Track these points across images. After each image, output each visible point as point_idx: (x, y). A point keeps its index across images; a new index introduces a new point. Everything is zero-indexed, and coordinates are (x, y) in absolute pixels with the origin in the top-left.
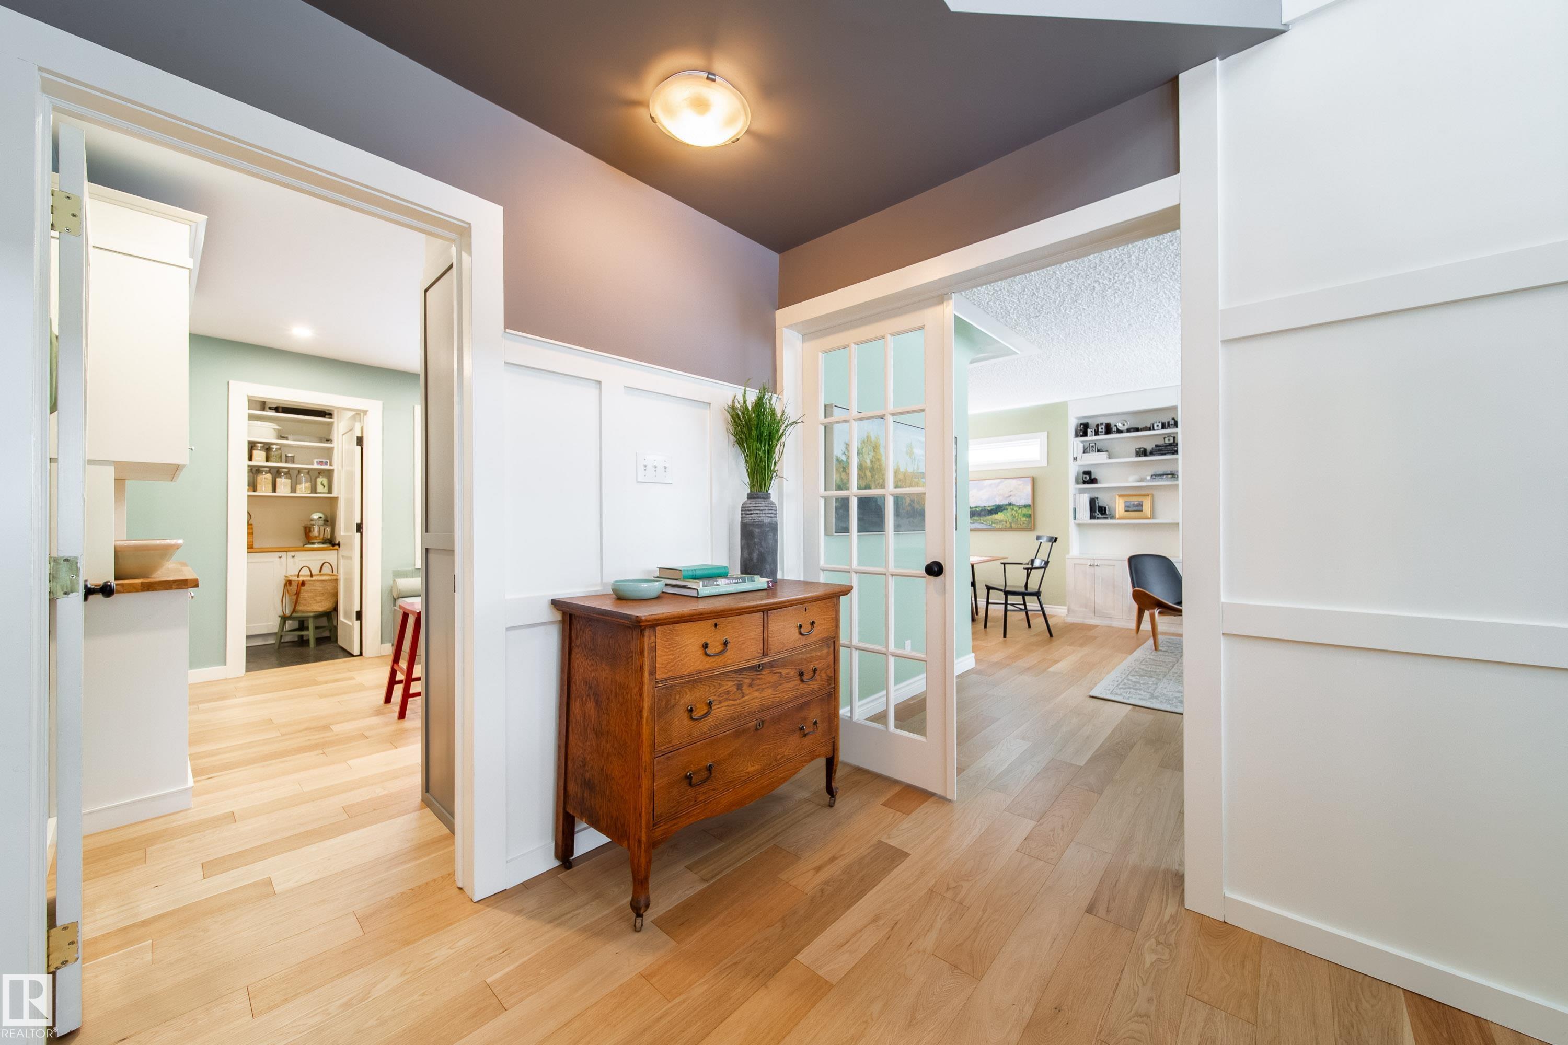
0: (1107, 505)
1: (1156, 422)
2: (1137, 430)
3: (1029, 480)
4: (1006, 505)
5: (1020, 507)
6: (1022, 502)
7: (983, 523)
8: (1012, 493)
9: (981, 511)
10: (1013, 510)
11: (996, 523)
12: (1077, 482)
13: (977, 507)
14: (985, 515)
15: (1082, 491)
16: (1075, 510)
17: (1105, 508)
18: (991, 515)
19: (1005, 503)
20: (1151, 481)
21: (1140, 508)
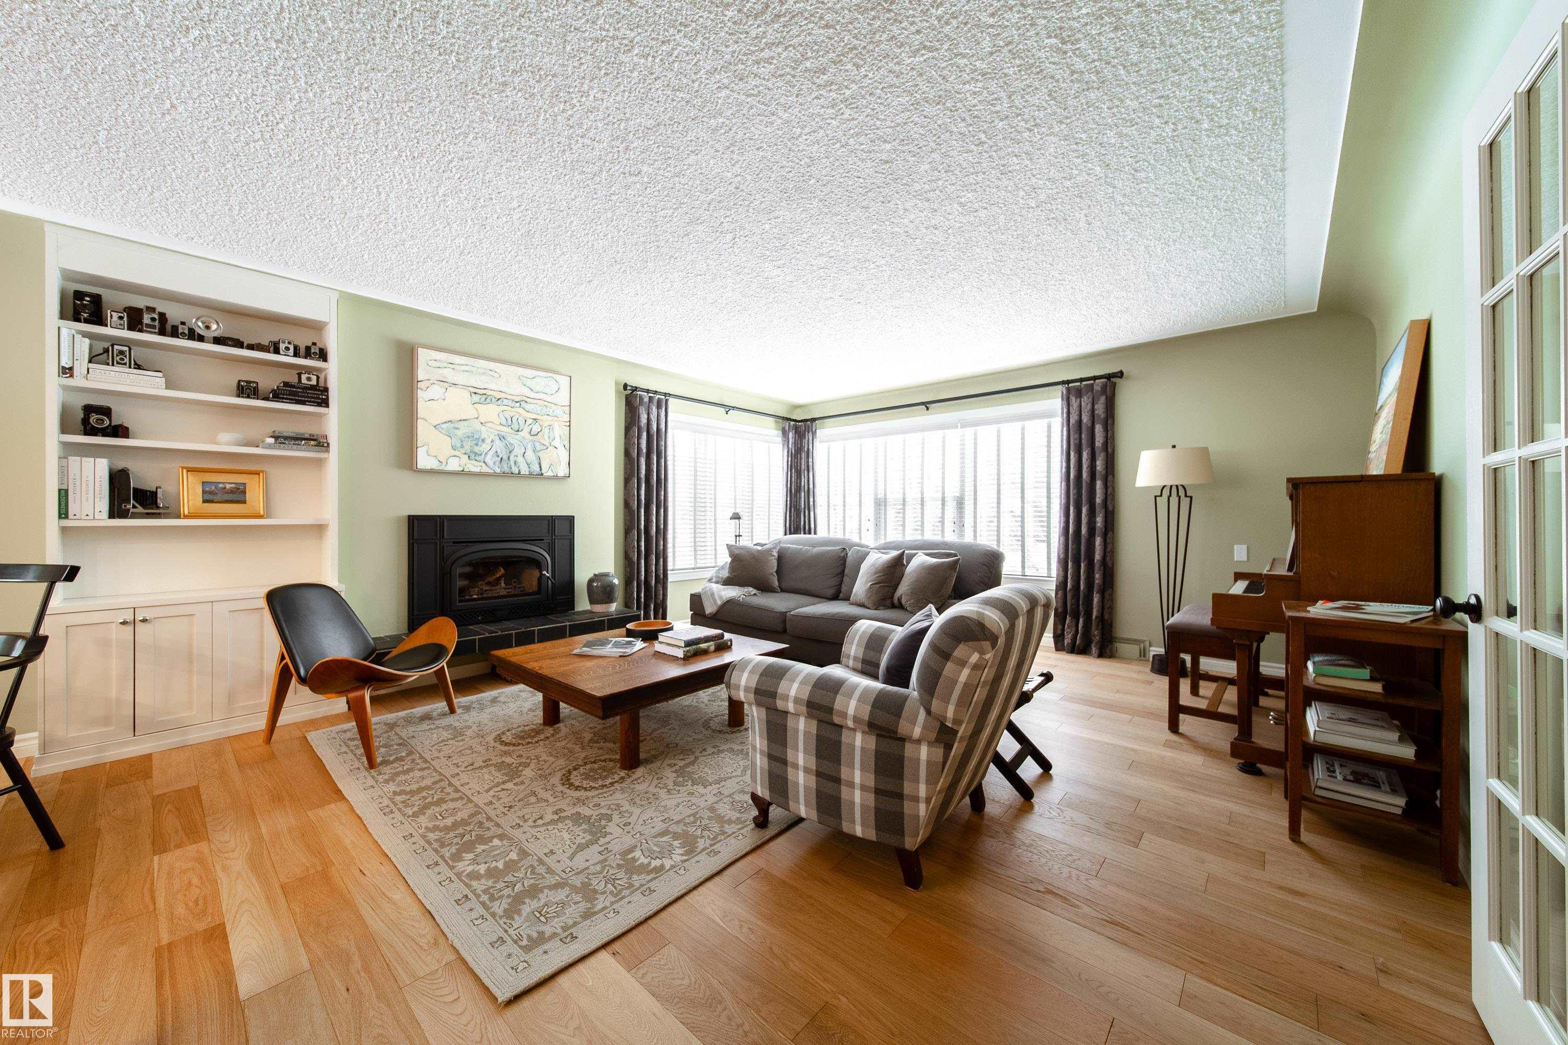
0: (159, 486)
1: (284, 342)
2: (239, 344)
12: (67, 429)
15: (84, 451)
16: (63, 494)
17: (153, 493)
20: (274, 448)
21: (241, 498)
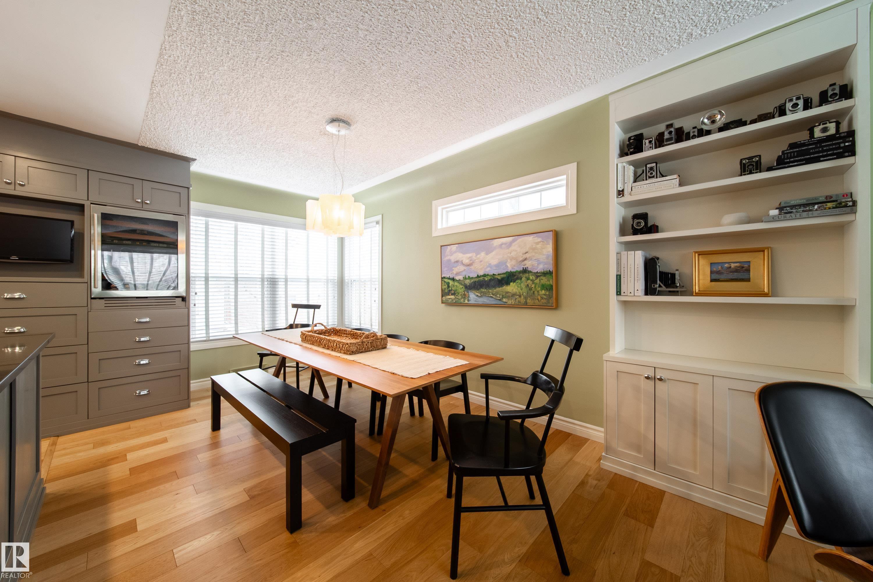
0: (677, 270)
1: (791, 100)
2: (743, 123)
3: (551, 235)
4: (520, 272)
5: (537, 275)
6: (540, 268)
7: (491, 297)
8: (527, 255)
9: (490, 280)
10: (528, 279)
11: (508, 297)
12: (623, 232)
13: (485, 275)
14: (494, 287)
15: (630, 246)
16: (619, 278)
17: (673, 275)
18: (502, 286)
19: (519, 270)
20: (780, 220)
21: (744, 276)
